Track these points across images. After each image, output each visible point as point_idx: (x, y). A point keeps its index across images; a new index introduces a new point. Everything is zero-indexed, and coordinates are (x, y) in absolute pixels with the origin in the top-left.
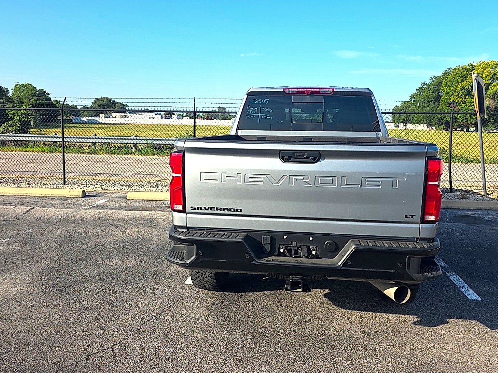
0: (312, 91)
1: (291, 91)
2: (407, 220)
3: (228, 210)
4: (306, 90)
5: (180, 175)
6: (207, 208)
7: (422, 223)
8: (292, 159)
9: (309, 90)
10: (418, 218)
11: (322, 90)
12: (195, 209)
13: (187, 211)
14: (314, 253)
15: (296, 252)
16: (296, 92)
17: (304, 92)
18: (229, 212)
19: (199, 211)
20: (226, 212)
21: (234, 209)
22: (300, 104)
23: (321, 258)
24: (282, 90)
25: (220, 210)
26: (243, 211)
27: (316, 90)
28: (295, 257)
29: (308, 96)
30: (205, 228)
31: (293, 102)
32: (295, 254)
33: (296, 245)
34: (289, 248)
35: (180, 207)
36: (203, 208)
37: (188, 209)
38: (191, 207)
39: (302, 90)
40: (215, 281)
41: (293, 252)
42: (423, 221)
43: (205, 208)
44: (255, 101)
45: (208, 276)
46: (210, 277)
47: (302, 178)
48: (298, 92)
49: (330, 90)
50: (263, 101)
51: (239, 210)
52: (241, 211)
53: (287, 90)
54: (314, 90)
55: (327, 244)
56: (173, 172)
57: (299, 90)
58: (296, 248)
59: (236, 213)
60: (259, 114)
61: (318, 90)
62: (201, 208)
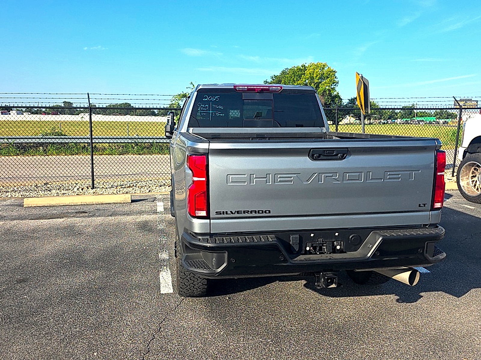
0: (262, 89)
1: (242, 88)
2: (420, 208)
3: (255, 212)
4: (256, 87)
5: (204, 179)
6: (234, 212)
7: (430, 211)
8: (322, 157)
9: (259, 87)
10: (429, 206)
11: (271, 88)
12: (221, 214)
13: (211, 216)
14: (338, 247)
15: (321, 249)
16: (246, 89)
17: (254, 90)
18: (257, 215)
20: (254, 214)
21: (262, 211)
22: (250, 101)
23: (345, 252)
24: (233, 87)
25: (247, 212)
26: (271, 212)
27: (265, 88)
28: (320, 253)
29: (258, 94)
30: (226, 233)
31: (244, 100)
32: (319, 250)
33: (322, 241)
34: (315, 245)
35: (203, 213)
36: (229, 212)
37: (212, 214)
38: (216, 212)
39: (252, 87)
40: (206, 287)
41: (318, 248)
42: (433, 209)
43: (231, 212)
44: (206, 98)
45: (200, 282)
46: (202, 283)
47: (331, 175)
48: (248, 90)
49: (278, 88)
50: (214, 98)
51: (267, 212)
52: (269, 212)
53: (238, 87)
54: (264, 88)
55: (352, 238)
56: (194, 176)
57: (249, 87)
58: (321, 245)
59: (264, 214)
60: (211, 112)
61: (267, 88)
62: (226, 212)
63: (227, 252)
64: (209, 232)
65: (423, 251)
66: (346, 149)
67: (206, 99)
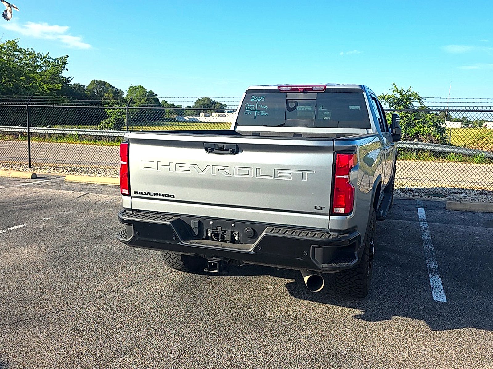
0: (305, 89)
1: (286, 89)
2: (316, 211)
3: (163, 195)
4: (299, 87)
5: (125, 163)
6: (147, 193)
7: (330, 215)
8: (215, 151)
9: (301, 87)
10: (327, 210)
11: (314, 87)
12: (138, 194)
13: (132, 195)
14: (236, 238)
15: (223, 237)
16: (290, 90)
17: (297, 90)
18: (164, 198)
19: (141, 195)
20: (161, 197)
21: (168, 195)
22: (294, 101)
23: (242, 244)
24: (277, 88)
25: (157, 195)
26: (175, 197)
27: (309, 87)
28: (221, 241)
29: (302, 94)
31: (288, 100)
32: (221, 238)
33: (221, 230)
34: (216, 233)
35: (126, 192)
36: (144, 193)
37: (133, 194)
38: (135, 192)
39: (296, 87)
40: (182, 263)
41: (220, 236)
42: (332, 213)
43: (145, 193)
44: (253, 98)
46: (177, 258)
47: (223, 168)
48: (292, 90)
49: (322, 87)
50: (260, 98)
51: (172, 196)
52: (174, 197)
53: (282, 88)
54: (307, 87)
55: (246, 230)
56: (121, 160)
57: (293, 88)
58: (222, 233)
59: (170, 198)
60: (256, 111)
61: (311, 87)
62: (142, 193)
63: (132, 225)
64: (130, 207)
65: (309, 254)
66: (235, 145)
67: (253, 100)
